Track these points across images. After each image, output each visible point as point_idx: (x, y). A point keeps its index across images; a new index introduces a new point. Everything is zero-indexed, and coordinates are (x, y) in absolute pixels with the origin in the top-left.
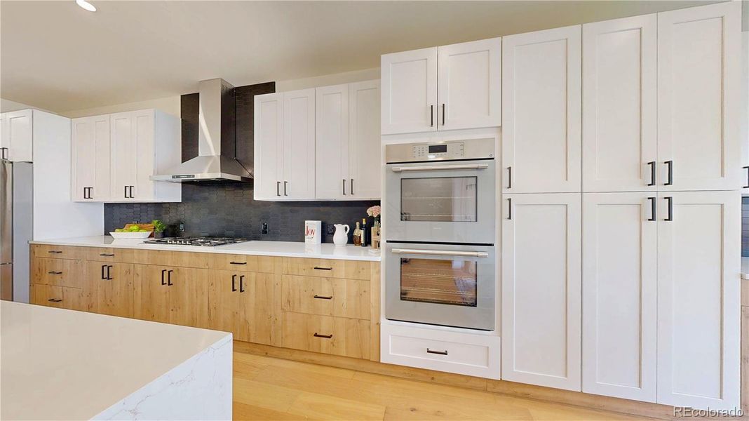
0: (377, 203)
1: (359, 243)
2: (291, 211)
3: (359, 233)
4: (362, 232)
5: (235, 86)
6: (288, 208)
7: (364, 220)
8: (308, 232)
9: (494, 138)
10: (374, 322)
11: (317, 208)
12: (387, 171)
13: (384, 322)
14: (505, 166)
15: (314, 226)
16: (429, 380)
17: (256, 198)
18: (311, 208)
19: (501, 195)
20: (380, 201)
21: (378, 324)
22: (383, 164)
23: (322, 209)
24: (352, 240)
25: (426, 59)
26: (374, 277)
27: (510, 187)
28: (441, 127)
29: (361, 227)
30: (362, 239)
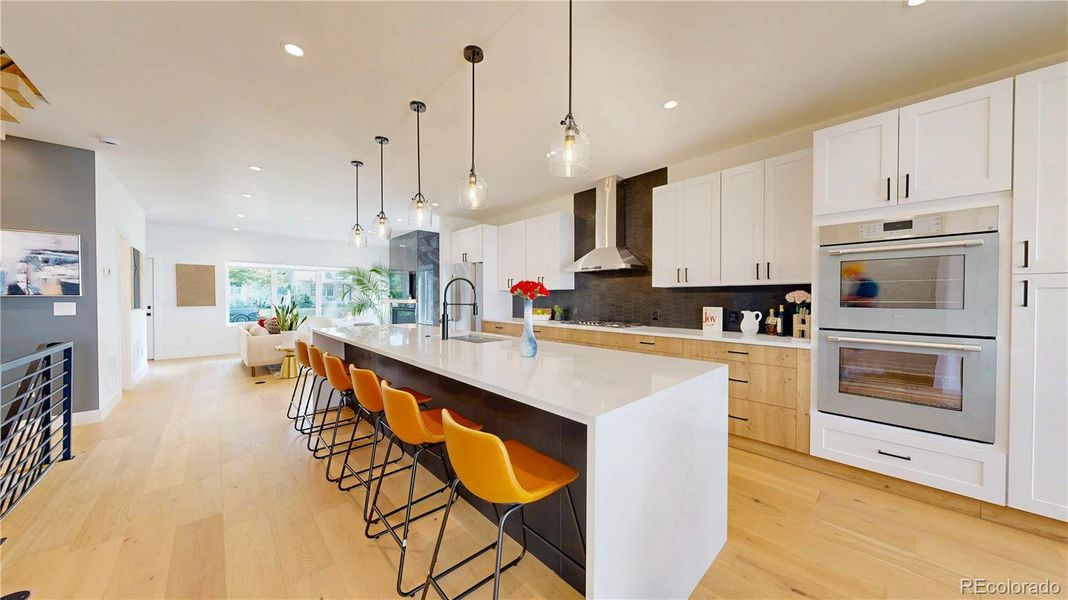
0: (807, 288)
1: (775, 333)
2: (686, 297)
3: (776, 321)
4: (779, 320)
5: (625, 178)
6: (682, 294)
7: (781, 306)
8: (707, 319)
9: (998, 206)
10: (801, 411)
11: (716, 294)
12: (821, 254)
13: (815, 414)
14: (1019, 239)
15: (714, 314)
16: (882, 487)
17: (655, 285)
18: (709, 294)
19: (1011, 278)
20: (810, 285)
21: (808, 415)
22: (816, 247)
23: (722, 294)
24: (763, 329)
25: (881, 126)
26: (801, 365)
27: (1026, 265)
28: (903, 200)
29: (777, 314)
30: (779, 329)
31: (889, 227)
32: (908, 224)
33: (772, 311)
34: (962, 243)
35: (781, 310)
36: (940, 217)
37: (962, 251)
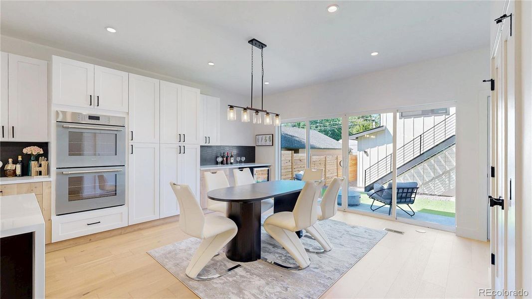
3: (15, 167)
4: (18, 166)
7: (19, 156)
9: (125, 117)
12: (57, 126)
13: (54, 218)
14: (130, 130)
16: (88, 241)
19: (128, 143)
20: (47, 144)
21: (50, 220)
22: (54, 122)
25: (87, 69)
26: (46, 192)
27: (132, 140)
28: (96, 107)
29: (15, 162)
30: (18, 172)
31: (91, 118)
32: (97, 118)
33: (10, 160)
34: (117, 129)
35: (20, 158)
36: (109, 118)
37: (116, 132)
